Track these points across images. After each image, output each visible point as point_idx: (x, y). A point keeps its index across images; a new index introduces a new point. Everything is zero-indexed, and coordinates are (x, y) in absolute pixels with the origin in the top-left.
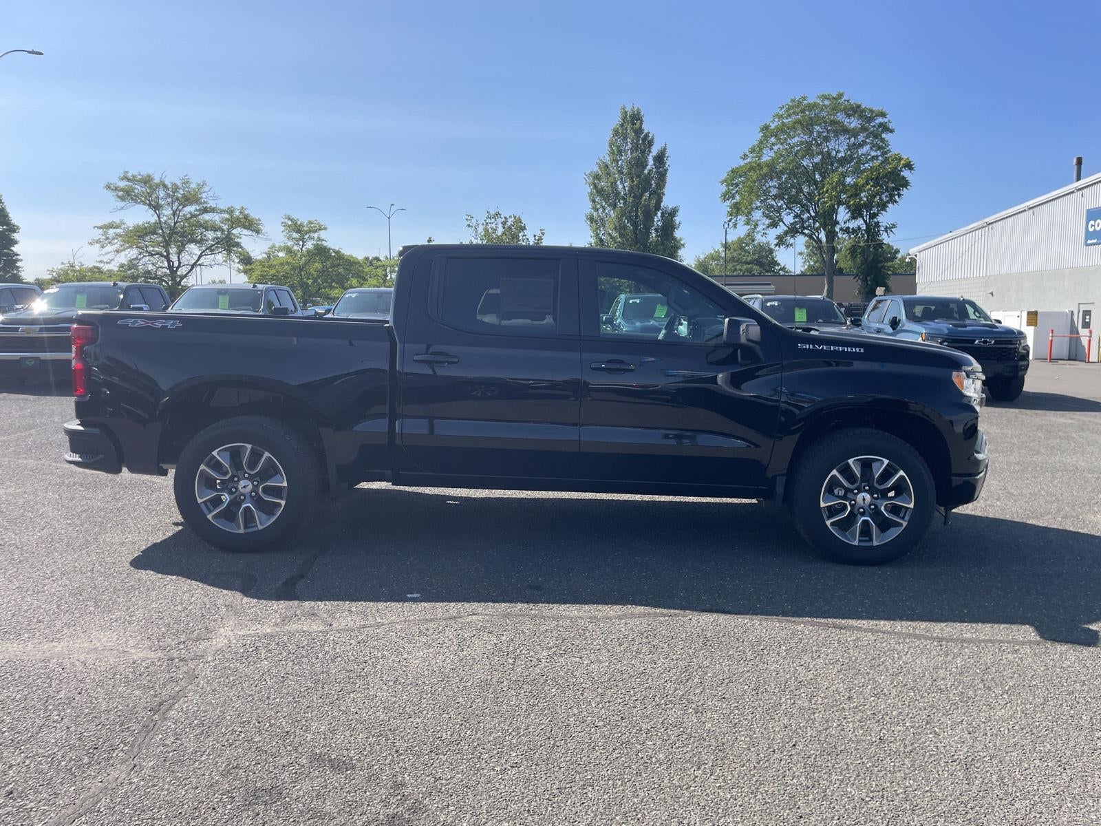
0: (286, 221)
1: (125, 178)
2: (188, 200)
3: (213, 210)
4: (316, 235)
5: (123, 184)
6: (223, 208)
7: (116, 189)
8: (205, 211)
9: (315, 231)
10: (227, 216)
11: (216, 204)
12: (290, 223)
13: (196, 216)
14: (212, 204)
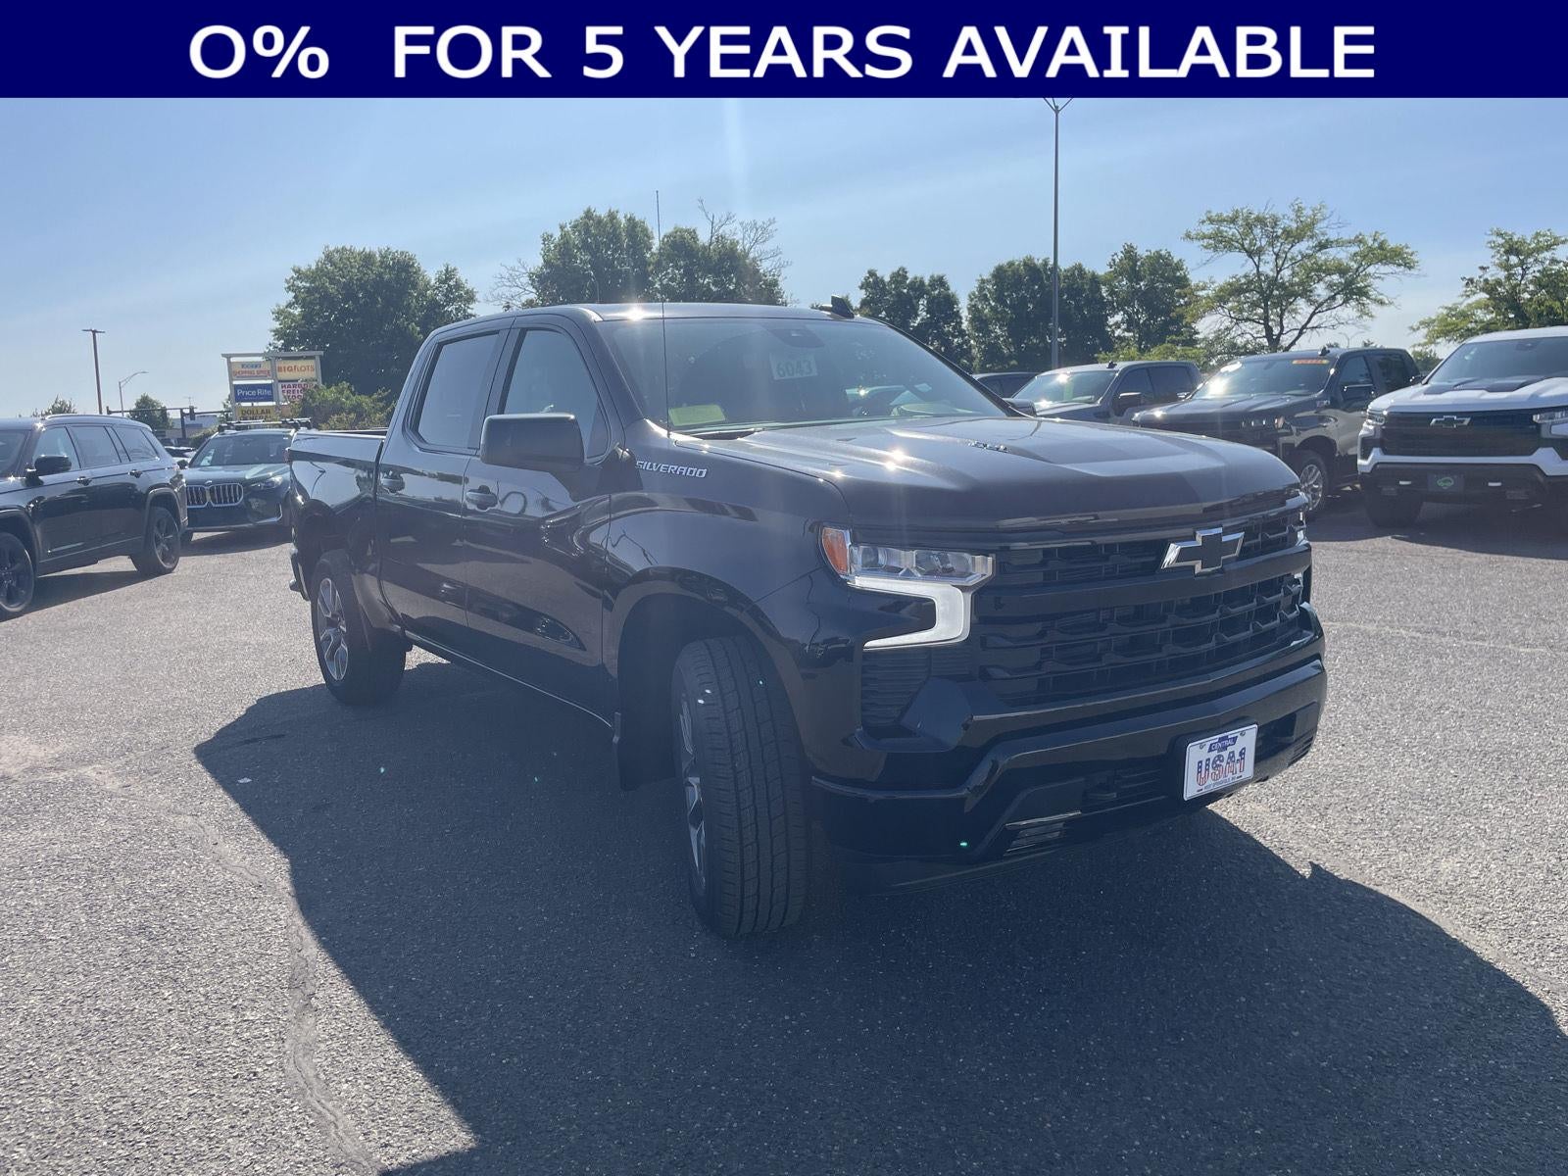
0: (1494, 238)
1: (1211, 221)
2: (1293, 237)
3: (1339, 243)
4: (1547, 255)
5: (1208, 229)
6: (1346, 238)
7: (1204, 237)
8: (1322, 246)
9: (1548, 248)
10: (1354, 249)
11: (1338, 234)
12: (1500, 241)
13: (1309, 257)
14: (1332, 236)
